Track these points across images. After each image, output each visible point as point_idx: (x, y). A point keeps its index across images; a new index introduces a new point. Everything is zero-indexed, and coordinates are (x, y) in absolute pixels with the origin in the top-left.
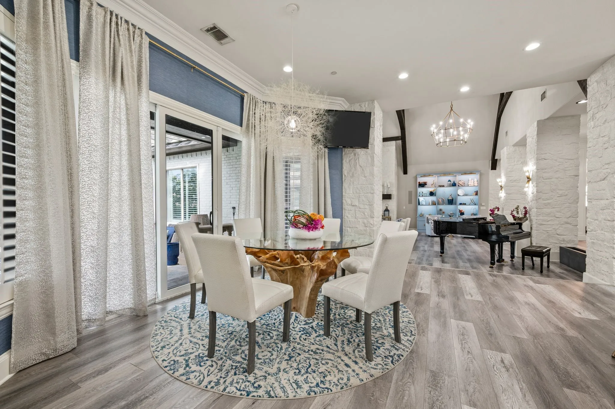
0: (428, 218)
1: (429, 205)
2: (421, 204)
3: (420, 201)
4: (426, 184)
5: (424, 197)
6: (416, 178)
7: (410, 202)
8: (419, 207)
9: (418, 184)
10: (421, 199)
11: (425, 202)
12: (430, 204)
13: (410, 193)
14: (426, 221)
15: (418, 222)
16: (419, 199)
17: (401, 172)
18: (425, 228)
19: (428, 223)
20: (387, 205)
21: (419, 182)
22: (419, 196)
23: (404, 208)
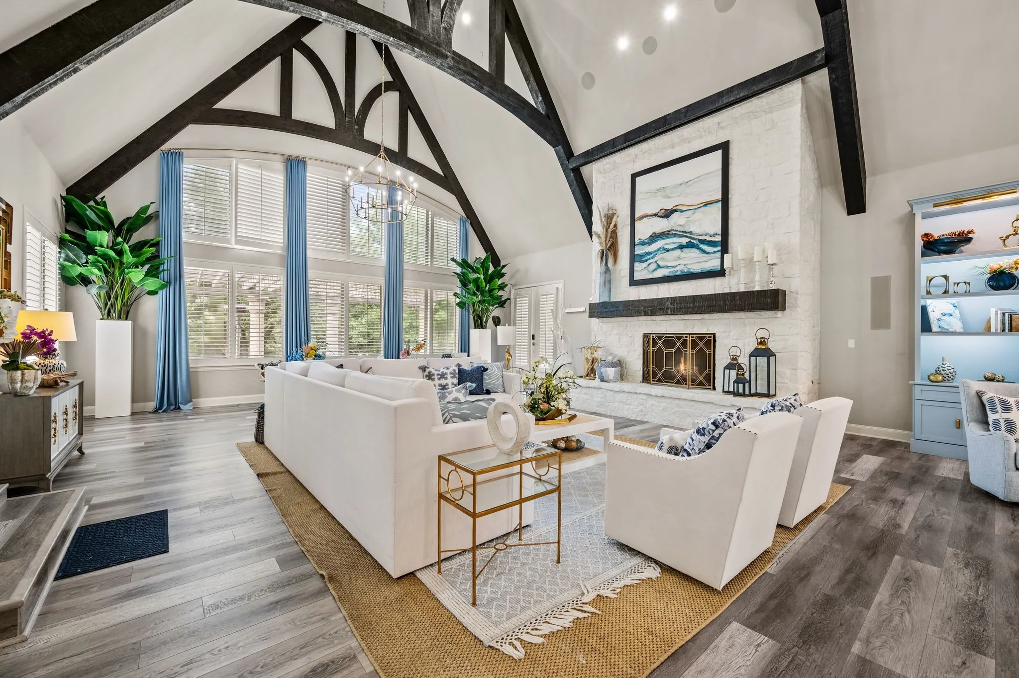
0: (979, 395)
1: (987, 331)
2: (935, 328)
3: (933, 316)
4: (969, 240)
5: (954, 300)
6: (909, 220)
7: (880, 320)
8: (926, 341)
9: (919, 243)
10: (937, 307)
11: (963, 319)
12: (995, 325)
13: (880, 287)
14: (967, 412)
15: (917, 405)
16: (924, 309)
17: (836, 206)
18: (963, 437)
19: (984, 422)
20: (762, 334)
21: (927, 235)
22: (929, 293)
23: (851, 344)
